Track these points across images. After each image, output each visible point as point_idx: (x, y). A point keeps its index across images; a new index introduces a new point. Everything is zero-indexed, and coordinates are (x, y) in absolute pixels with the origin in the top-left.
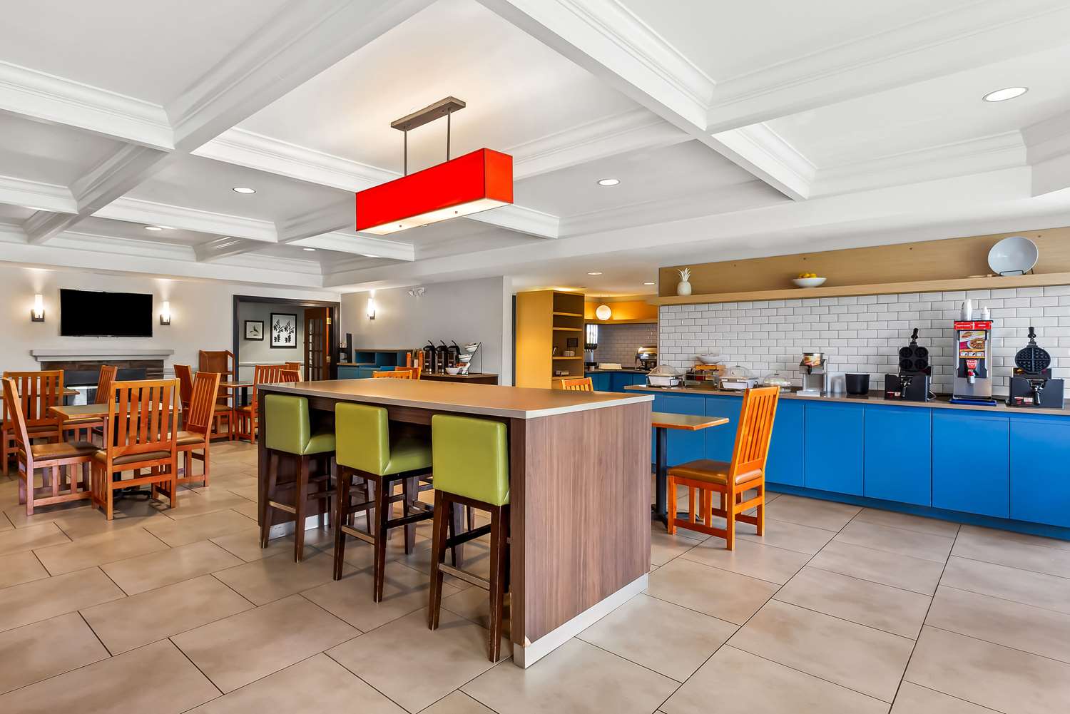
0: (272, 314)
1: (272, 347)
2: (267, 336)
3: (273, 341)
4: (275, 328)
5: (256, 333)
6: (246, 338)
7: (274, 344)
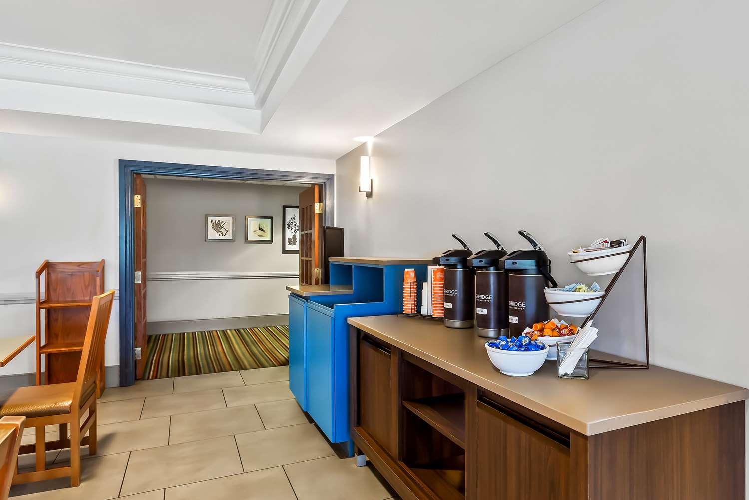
0: (284, 207)
1: (285, 251)
2: (278, 238)
3: (287, 243)
4: (289, 225)
5: (261, 233)
6: (247, 241)
7: (288, 248)
